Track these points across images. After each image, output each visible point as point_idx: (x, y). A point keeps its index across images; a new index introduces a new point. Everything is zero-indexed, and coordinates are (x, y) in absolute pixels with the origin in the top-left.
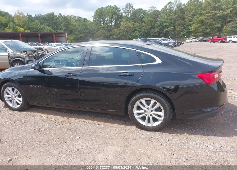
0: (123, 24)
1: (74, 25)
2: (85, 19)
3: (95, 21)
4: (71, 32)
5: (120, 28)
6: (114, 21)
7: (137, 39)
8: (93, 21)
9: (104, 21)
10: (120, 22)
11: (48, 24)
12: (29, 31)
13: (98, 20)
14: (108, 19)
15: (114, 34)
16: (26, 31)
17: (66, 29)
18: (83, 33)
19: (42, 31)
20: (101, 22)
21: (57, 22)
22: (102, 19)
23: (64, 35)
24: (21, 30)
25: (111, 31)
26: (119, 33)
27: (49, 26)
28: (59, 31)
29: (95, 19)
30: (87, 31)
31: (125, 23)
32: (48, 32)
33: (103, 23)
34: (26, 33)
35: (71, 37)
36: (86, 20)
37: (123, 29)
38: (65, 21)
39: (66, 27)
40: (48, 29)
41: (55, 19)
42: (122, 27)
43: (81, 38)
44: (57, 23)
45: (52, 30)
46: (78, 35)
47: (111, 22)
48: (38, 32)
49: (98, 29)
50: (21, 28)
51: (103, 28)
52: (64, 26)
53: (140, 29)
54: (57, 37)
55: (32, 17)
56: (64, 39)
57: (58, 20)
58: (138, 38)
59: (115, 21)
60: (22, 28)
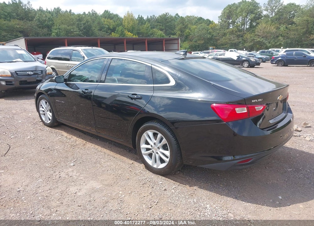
0: (262, 26)
1: (192, 29)
2: (208, 20)
3: (221, 24)
4: (187, 38)
5: (256, 33)
6: (249, 23)
7: (280, 48)
8: (218, 23)
9: (233, 23)
10: (258, 24)
11: (161, 27)
12: (137, 37)
13: (225, 22)
14: (239, 20)
15: (245, 41)
16: (134, 37)
17: (181, 34)
18: (202, 40)
19: (152, 37)
20: (229, 24)
21: (172, 25)
22: (231, 20)
23: (177, 42)
24: (129, 35)
25: (242, 36)
26: (254, 40)
27: (161, 30)
28: (172, 37)
29: (221, 20)
30: (209, 36)
31: (264, 25)
32: (159, 37)
33: (231, 25)
34: (134, 39)
35: (186, 44)
36: (209, 22)
37: (260, 34)
38: (181, 23)
39: (181, 32)
40: (159, 34)
41: (170, 22)
42: (259, 31)
43: (199, 45)
44: (172, 27)
45: (164, 34)
46: (195, 42)
47: (243, 24)
48: (145, 38)
49: (225, 34)
50: (129, 33)
51: (232, 33)
52: (179, 30)
53: (288, 33)
54: (168, 44)
55: (144, 19)
56: (175, 46)
57: (173, 22)
58: (282, 48)
59: (251, 23)
60: (131, 33)
